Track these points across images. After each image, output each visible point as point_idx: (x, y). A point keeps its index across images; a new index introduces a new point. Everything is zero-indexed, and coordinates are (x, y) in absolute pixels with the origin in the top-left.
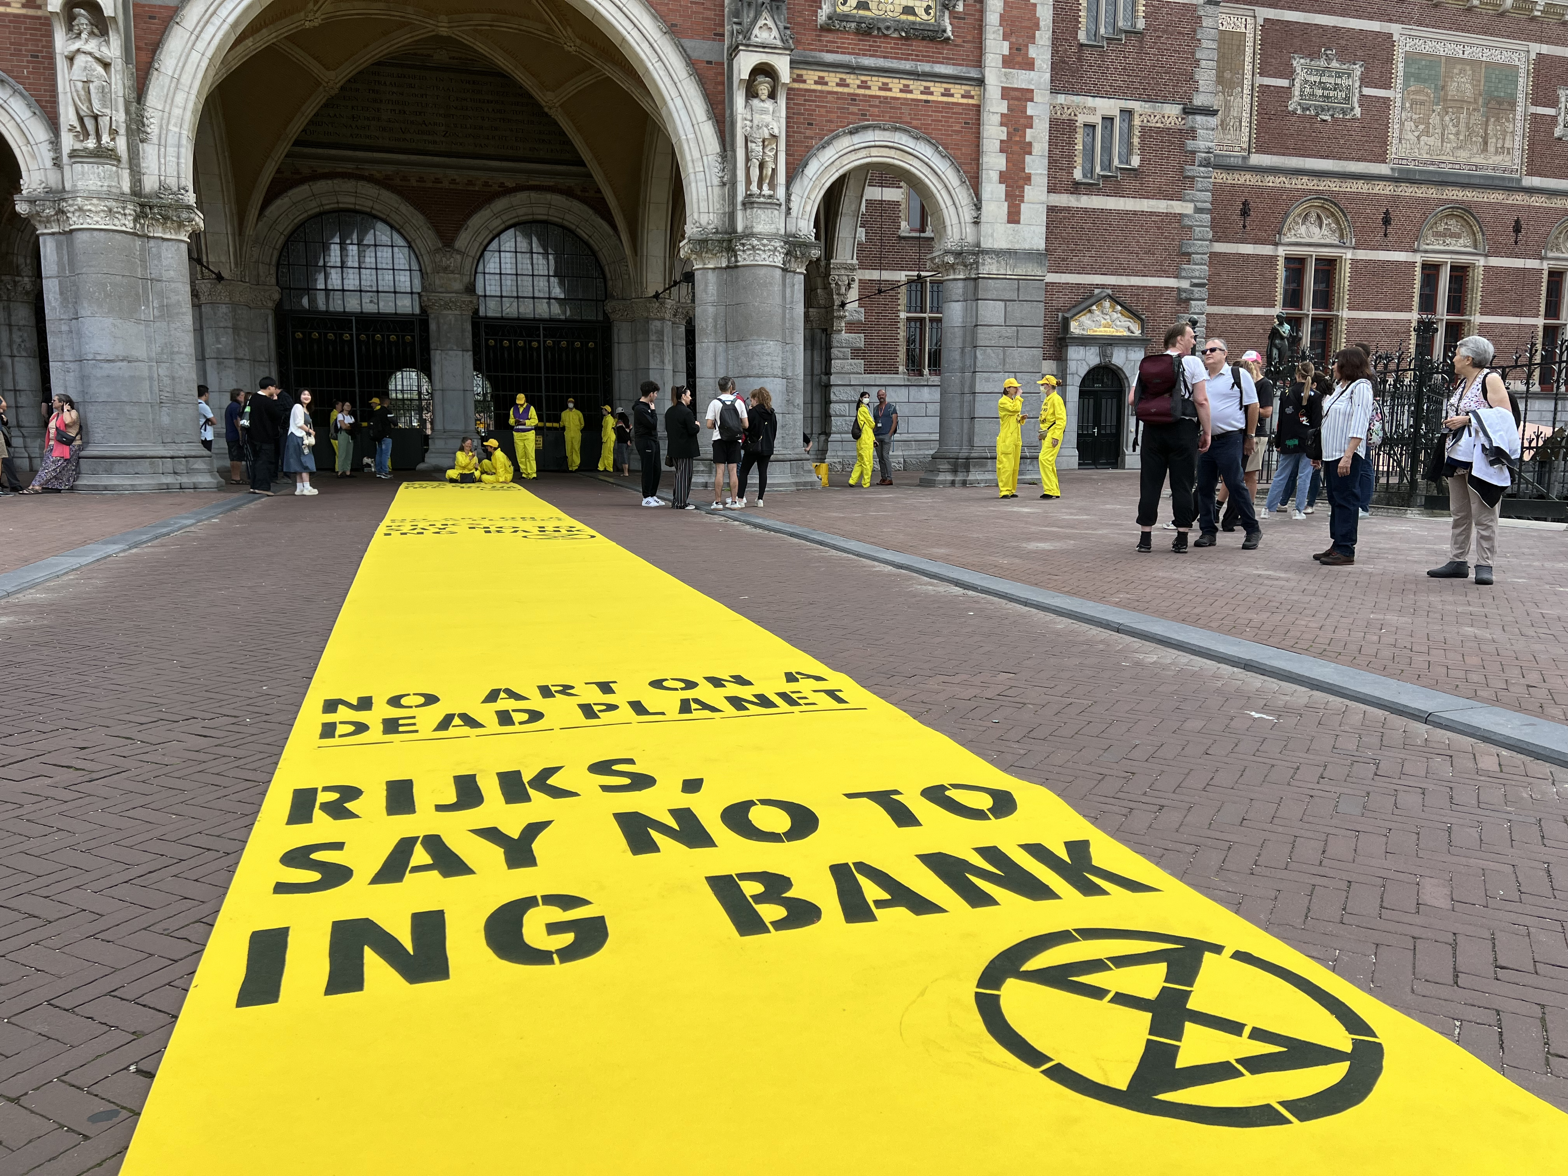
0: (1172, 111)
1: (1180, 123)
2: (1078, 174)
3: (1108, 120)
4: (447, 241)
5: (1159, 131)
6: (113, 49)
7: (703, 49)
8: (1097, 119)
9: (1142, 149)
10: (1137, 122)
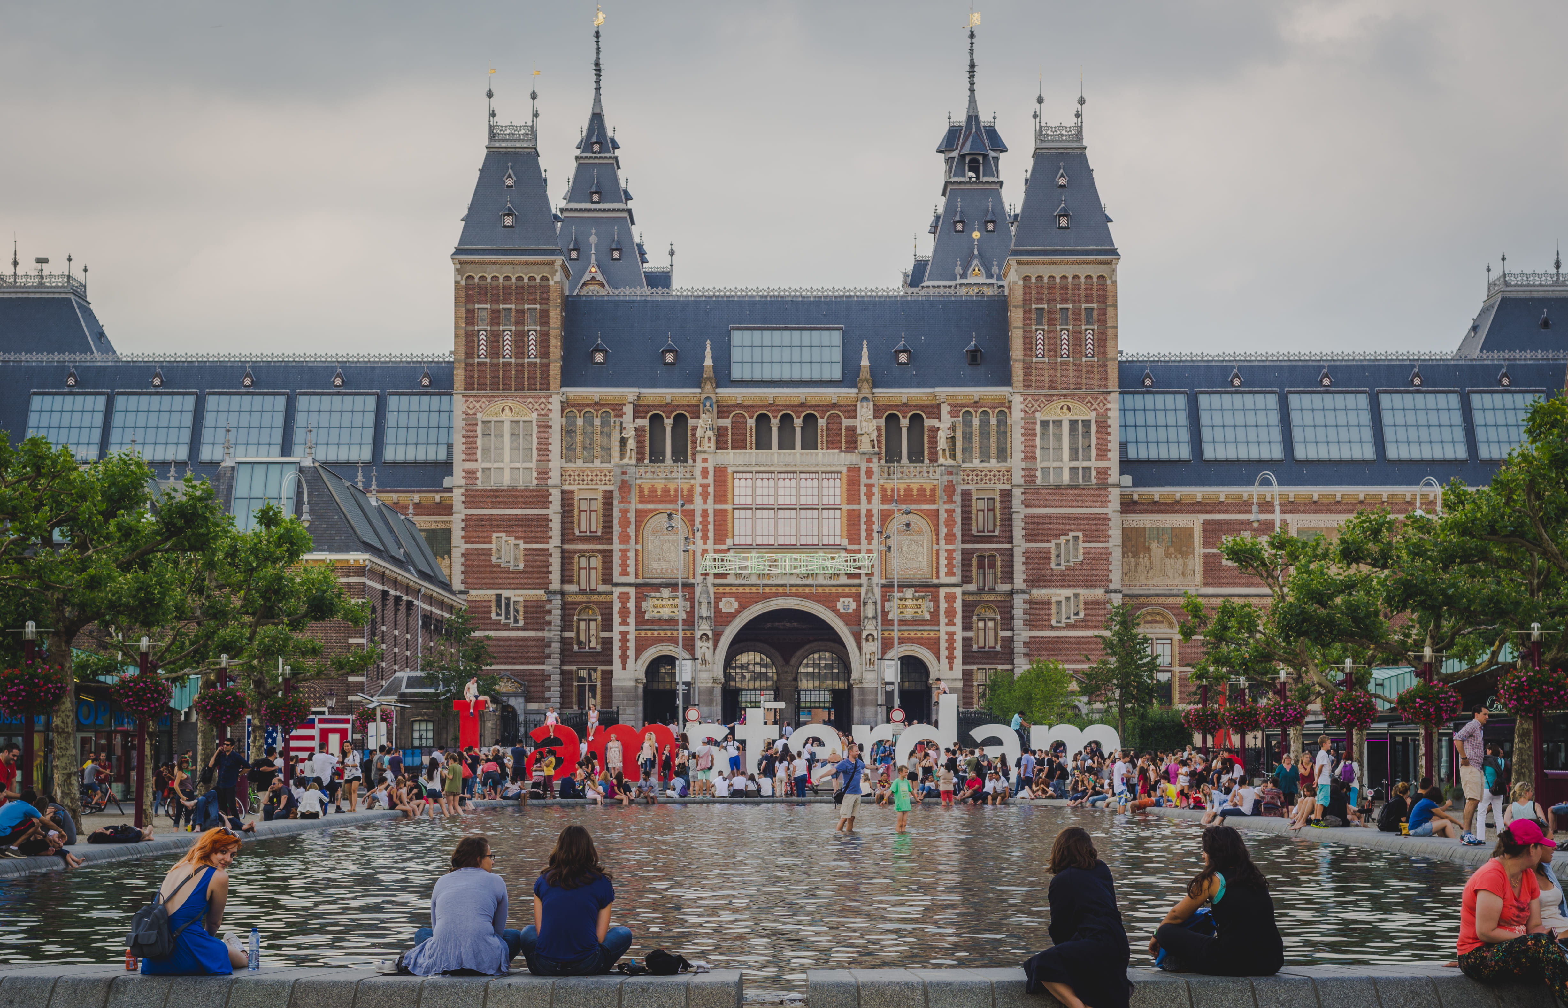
0: (1099, 594)
1: (1103, 597)
2: (1053, 622)
3: (1068, 599)
4: (787, 661)
5: (1093, 601)
6: (710, 644)
7: (856, 628)
8: (1062, 599)
9: (1085, 610)
10: (1082, 598)
